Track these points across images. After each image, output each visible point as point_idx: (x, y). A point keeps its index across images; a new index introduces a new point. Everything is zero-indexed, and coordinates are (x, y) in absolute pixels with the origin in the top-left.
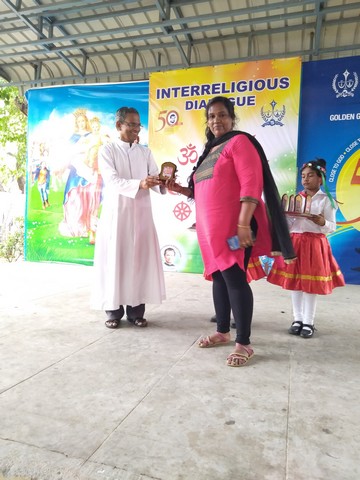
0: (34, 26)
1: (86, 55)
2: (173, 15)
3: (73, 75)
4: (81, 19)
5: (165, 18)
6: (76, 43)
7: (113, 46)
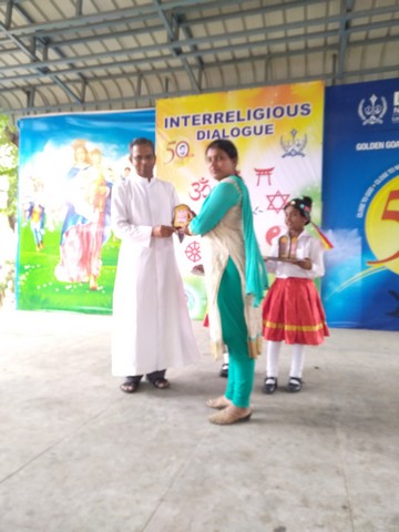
0: (27, 48)
1: (85, 80)
2: (182, 36)
3: (70, 103)
4: (79, 40)
5: (173, 38)
6: (73, 67)
7: (115, 70)
